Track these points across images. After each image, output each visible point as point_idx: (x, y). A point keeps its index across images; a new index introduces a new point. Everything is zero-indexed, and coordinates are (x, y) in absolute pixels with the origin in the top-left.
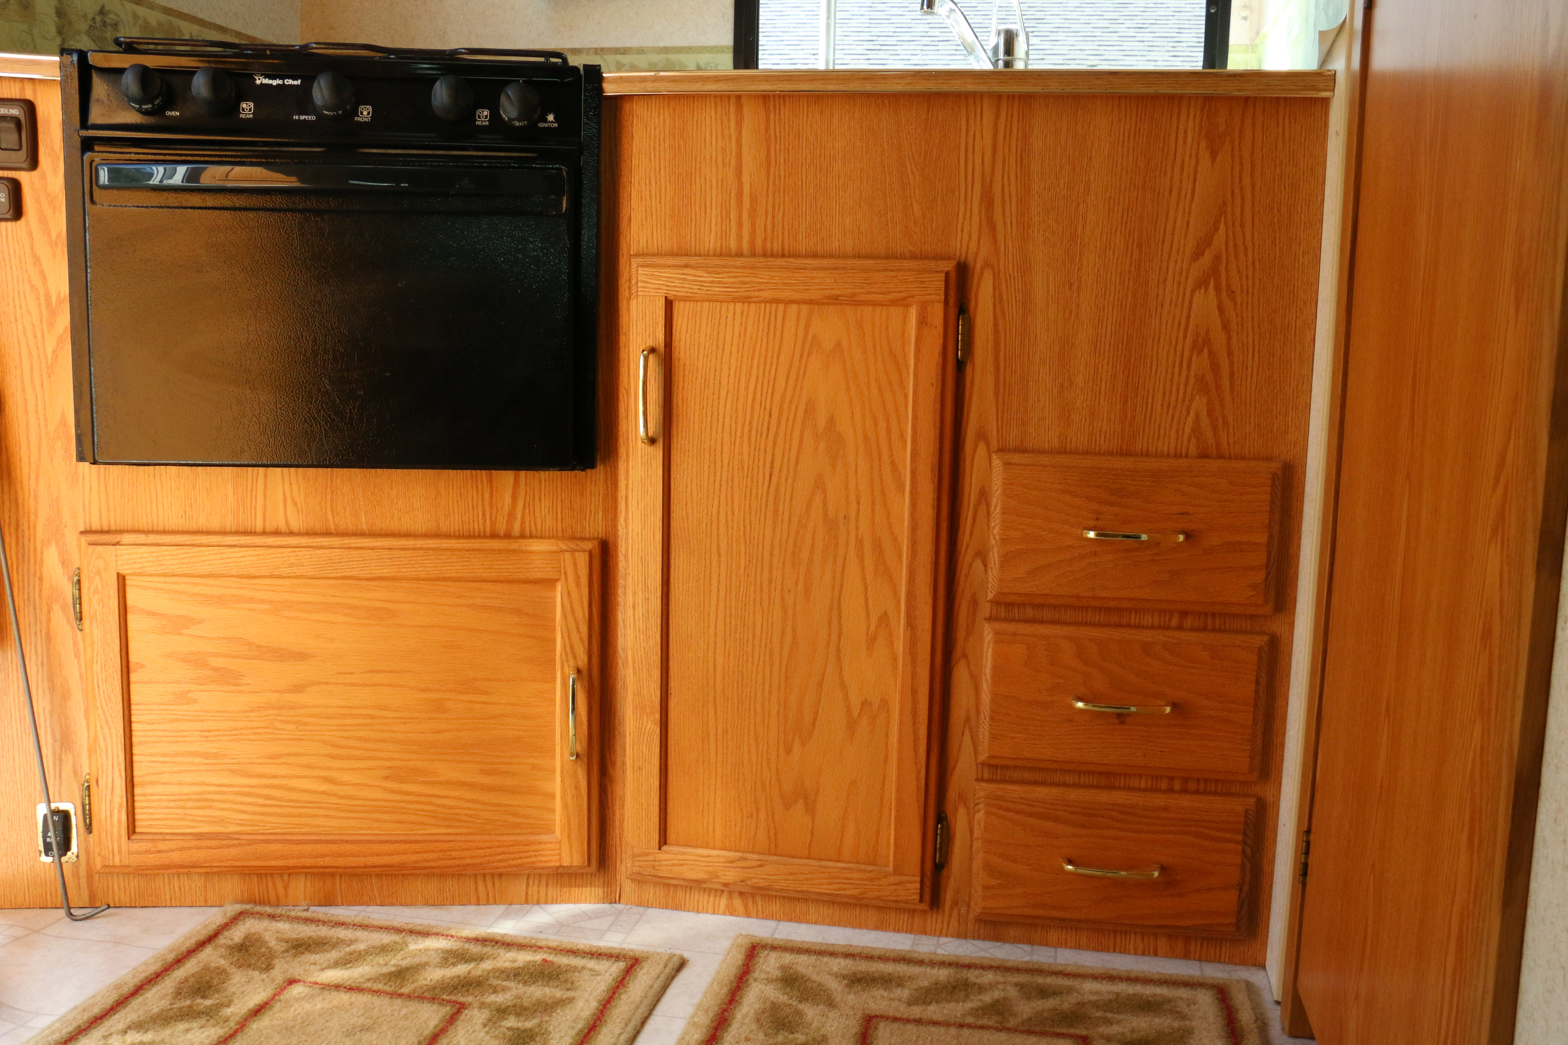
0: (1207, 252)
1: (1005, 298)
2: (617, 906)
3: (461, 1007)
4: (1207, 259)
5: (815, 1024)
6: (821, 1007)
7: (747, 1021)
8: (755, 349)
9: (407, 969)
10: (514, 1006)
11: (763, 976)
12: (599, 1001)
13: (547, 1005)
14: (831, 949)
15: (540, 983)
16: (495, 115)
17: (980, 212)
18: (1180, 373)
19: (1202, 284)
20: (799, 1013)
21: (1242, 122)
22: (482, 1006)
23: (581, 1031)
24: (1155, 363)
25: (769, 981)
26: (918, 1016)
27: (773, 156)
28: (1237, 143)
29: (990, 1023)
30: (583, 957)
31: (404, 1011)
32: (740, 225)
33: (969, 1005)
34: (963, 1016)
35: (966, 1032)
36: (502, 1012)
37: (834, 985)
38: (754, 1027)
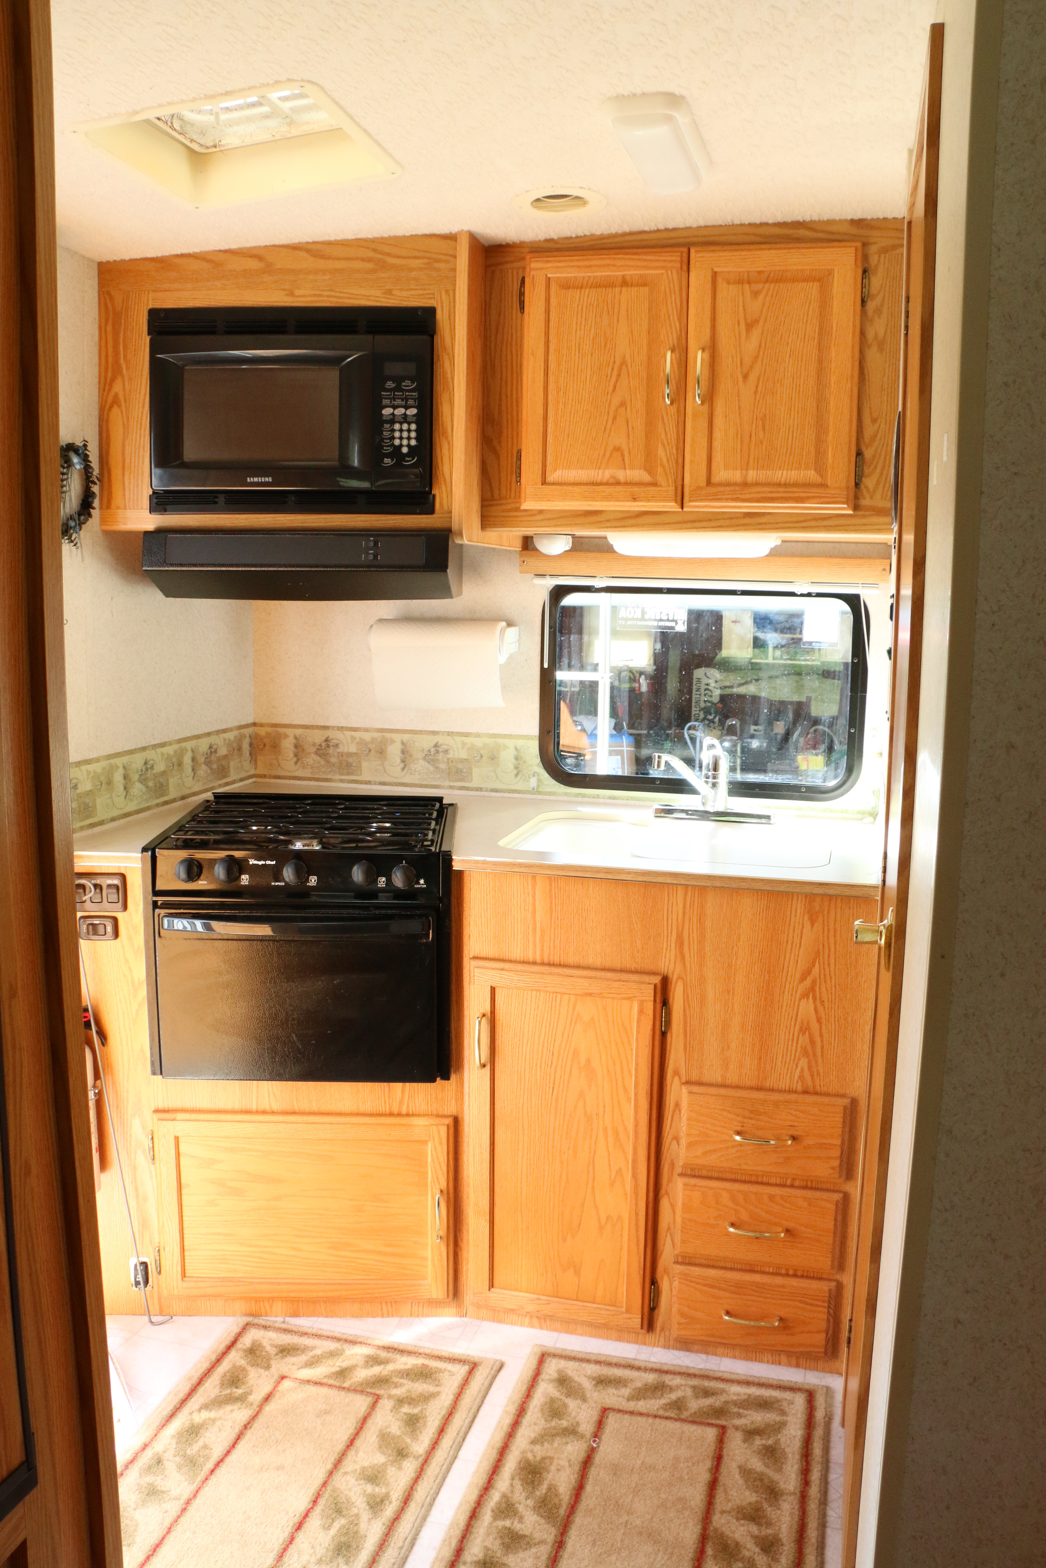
0: (808, 978)
1: (690, 997)
2: (465, 1319)
3: (378, 1398)
4: (808, 982)
5: (574, 1414)
6: (578, 1401)
7: (536, 1410)
8: (543, 1018)
9: (346, 1369)
10: (407, 1397)
11: (547, 1377)
12: (454, 1395)
13: (425, 1397)
14: (588, 1357)
15: (420, 1381)
16: (389, 881)
17: (676, 948)
18: (792, 1045)
19: (805, 995)
20: (565, 1406)
21: (829, 906)
22: (390, 1397)
23: (444, 1416)
24: (777, 1038)
25: (551, 1381)
26: (631, 1409)
27: (554, 907)
28: (826, 917)
29: (672, 1415)
30: (445, 1362)
31: (347, 1400)
32: (535, 945)
33: (663, 1401)
34: (658, 1409)
35: (658, 1421)
36: (400, 1401)
37: (587, 1385)
38: (539, 1415)
